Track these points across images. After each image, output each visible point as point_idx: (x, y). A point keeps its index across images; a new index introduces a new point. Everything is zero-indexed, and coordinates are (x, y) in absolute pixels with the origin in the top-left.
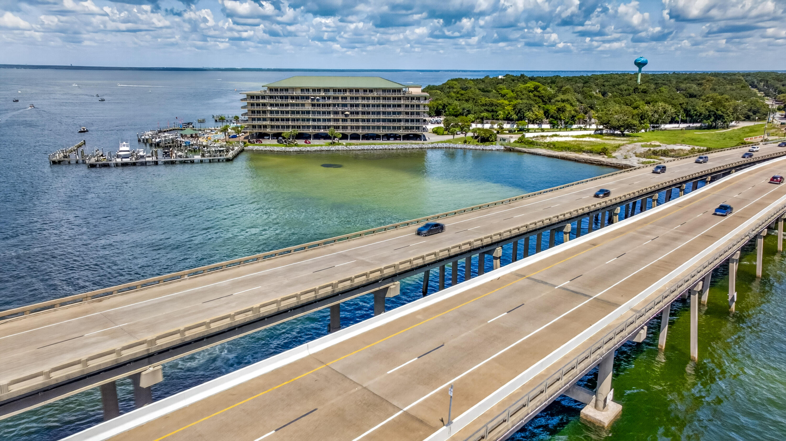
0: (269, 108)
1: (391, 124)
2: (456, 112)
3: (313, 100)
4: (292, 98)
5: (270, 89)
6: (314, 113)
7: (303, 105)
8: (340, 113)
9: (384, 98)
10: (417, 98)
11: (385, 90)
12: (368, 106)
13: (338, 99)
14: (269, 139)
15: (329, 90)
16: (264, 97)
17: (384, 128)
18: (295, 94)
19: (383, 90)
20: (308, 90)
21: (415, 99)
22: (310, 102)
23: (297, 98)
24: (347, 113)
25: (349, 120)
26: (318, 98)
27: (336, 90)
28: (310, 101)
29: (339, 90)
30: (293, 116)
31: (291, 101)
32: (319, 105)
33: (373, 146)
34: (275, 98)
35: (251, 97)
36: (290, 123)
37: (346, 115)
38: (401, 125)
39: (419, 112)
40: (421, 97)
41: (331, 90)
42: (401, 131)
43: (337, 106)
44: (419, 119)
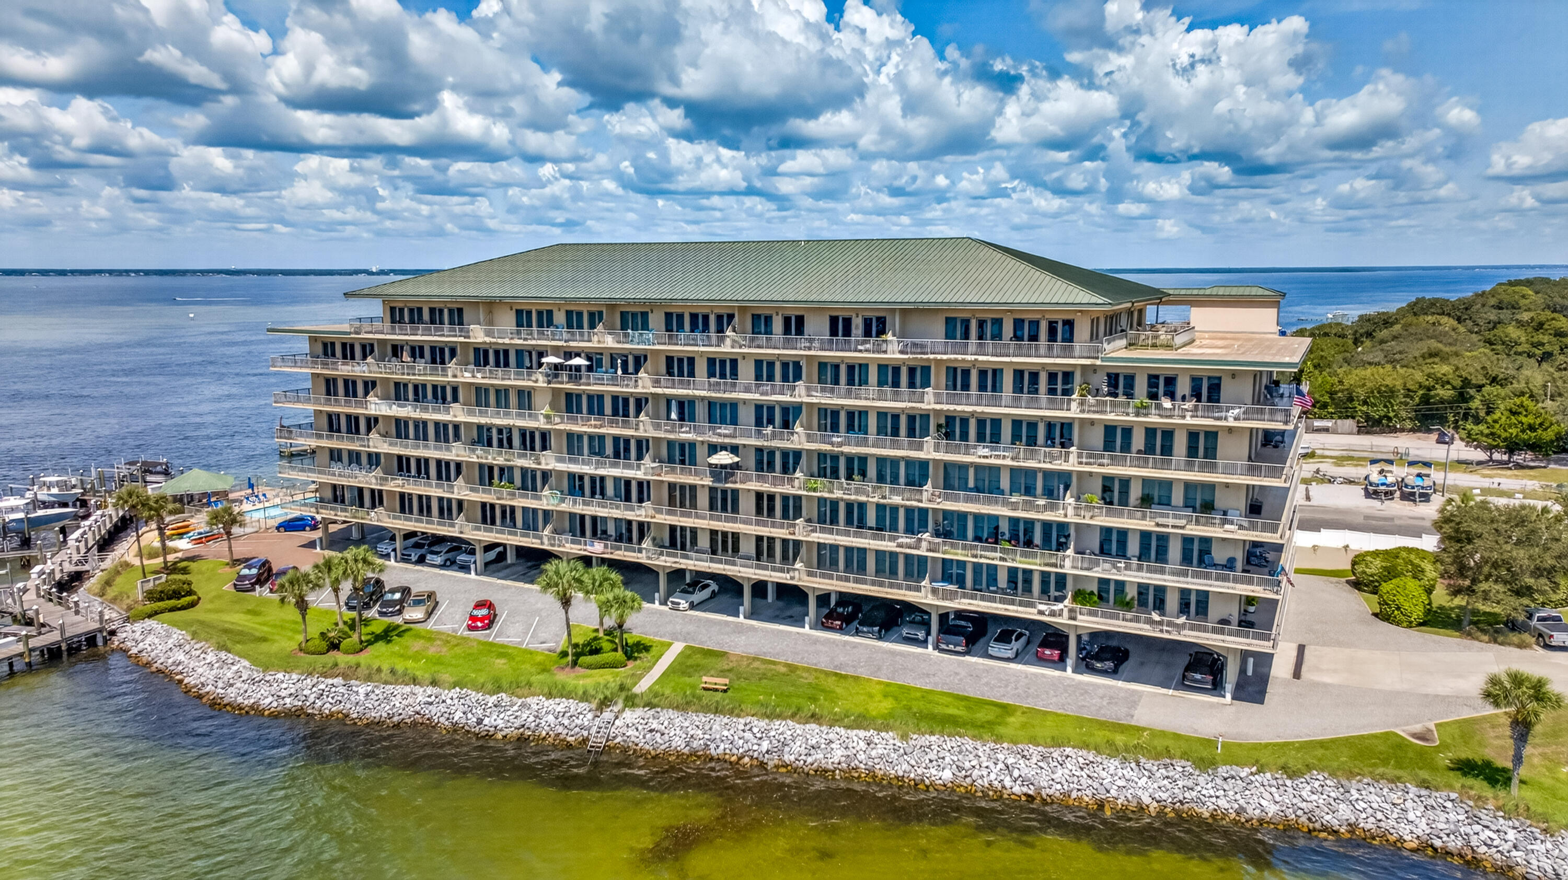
0: (376, 408)
2: (1532, 428)
3: (556, 372)
4: (481, 357)
5: (393, 311)
6: (573, 443)
7: (525, 399)
8: (698, 454)
9: (959, 379)
10: (1196, 382)
11: (966, 325)
12: (856, 422)
13: (691, 372)
15: (645, 315)
16: (371, 347)
18: (491, 338)
19: (950, 322)
20: (545, 319)
21: (1183, 387)
22: (547, 384)
23: (502, 357)
24: (722, 458)
25: (747, 503)
26: (576, 361)
27: (680, 317)
28: (539, 380)
29: (699, 322)
32: (595, 404)
35: (325, 347)
36: (464, 492)
37: (721, 474)
38: (1062, 567)
39: (1211, 487)
40: (1234, 375)
41: (656, 320)
42: (1059, 606)
43: (674, 416)
44: (1206, 542)
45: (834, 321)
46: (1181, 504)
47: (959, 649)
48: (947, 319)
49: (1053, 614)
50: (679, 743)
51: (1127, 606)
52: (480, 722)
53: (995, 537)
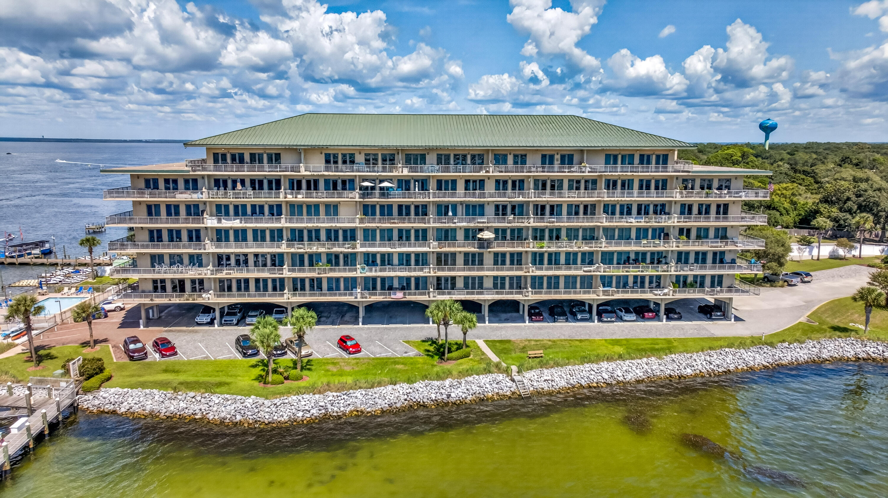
0: (211, 222)
1: (632, 271)
3: (366, 192)
4: (295, 185)
5: (216, 156)
6: (369, 235)
7: (332, 209)
8: (460, 235)
9: (611, 184)
11: (615, 157)
12: (555, 210)
13: (454, 188)
14: (211, 323)
15: (423, 156)
16: (195, 181)
17: (606, 281)
18: (303, 172)
19: (608, 157)
20: (349, 157)
22: (357, 199)
23: (312, 184)
24: (487, 235)
25: (488, 259)
26: (386, 184)
27: (448, 157)
28: (356, 195)
29: (460, 158)
30: (297, 249)
31: (290, 198)
32: (386, 210)
33: (611, 366)
34: (234, 188)
35: (147, 182)
36: (286, 273)
37: (484, 244)
38: (671, 271)
39: (725, 229)
40: (736, 178)
41: (431, 158)
42: (666, 291)
43: (450, 213)
44: (723, 253)
45: (544, 157)
46: (713, 237)
47: (613, 319)
48: (606, 155)
49: (665, 294)
50: (563, 383)
51: (692, 286)
52: (449, 396)
53: (627, 261)
